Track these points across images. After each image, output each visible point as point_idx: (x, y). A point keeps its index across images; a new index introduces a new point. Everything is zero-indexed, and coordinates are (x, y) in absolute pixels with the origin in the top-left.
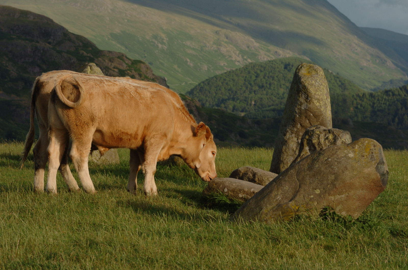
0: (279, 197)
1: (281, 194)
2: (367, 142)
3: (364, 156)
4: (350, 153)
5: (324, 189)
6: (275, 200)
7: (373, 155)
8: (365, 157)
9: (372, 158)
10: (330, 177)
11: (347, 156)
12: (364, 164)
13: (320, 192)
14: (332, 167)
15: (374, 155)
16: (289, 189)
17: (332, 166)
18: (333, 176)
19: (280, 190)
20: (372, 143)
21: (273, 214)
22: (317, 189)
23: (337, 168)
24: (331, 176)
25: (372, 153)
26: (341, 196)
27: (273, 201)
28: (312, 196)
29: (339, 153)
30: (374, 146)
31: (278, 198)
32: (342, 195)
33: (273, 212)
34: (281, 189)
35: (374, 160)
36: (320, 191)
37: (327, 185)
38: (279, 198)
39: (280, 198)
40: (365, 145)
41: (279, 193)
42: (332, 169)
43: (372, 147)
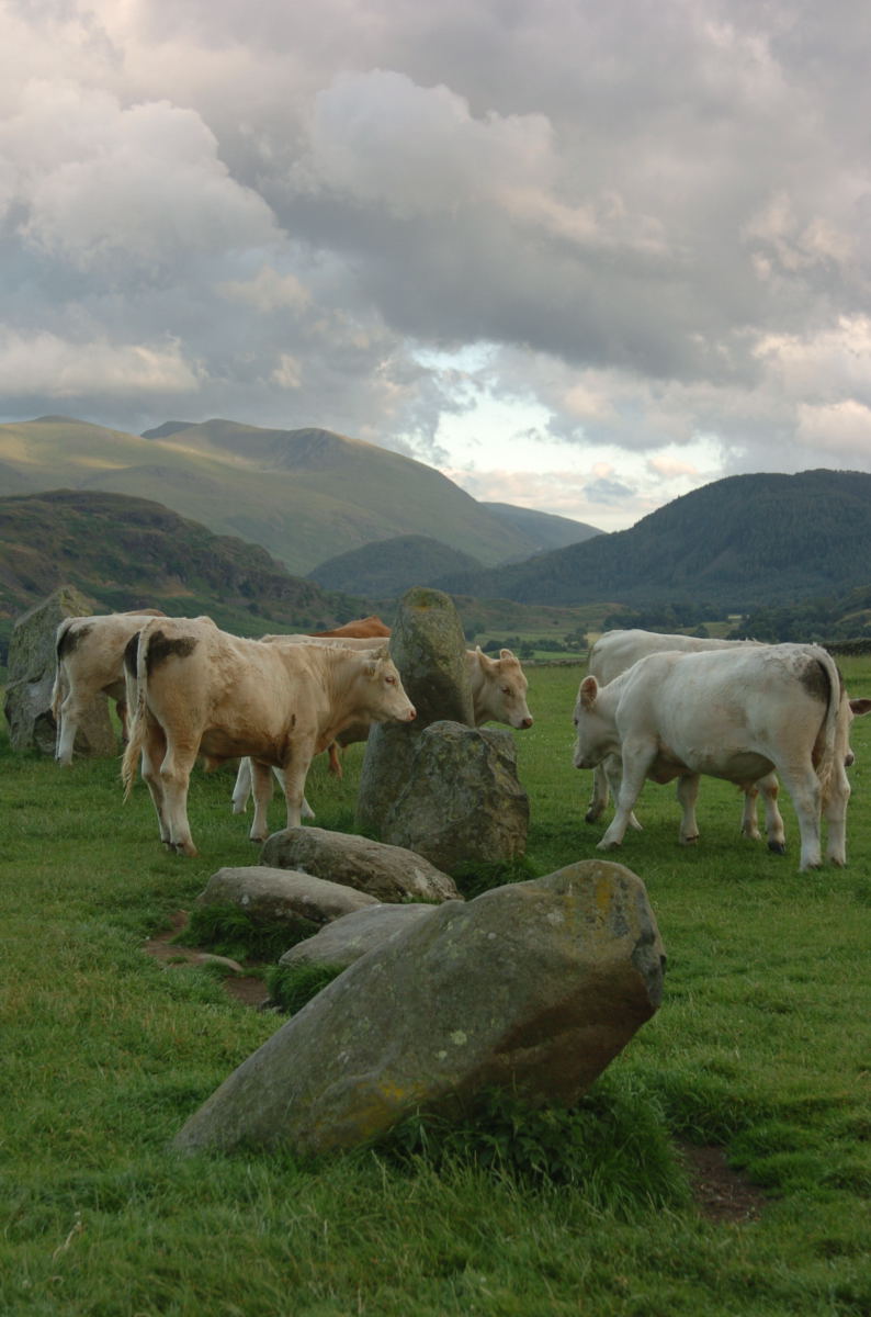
0: (343, 1053)
1: (349, 1042)
2: (600, 872)
3: (593, 921)
4: (551, 912)
5: (477, 1029)
6: (330, 1065)
7: (623, 918)
8: (598, 921)
9: (618, 924)
10: (495, 992)
11: (543, 919)
12: (595, 948)
13: (465, 1040)
14: (501, 959)
15: (624, 914)
16: (371, 1029)
17: (499, 955)
18: (505, 989)
19: (348, 1030)
20: (615, 875)
21: (325, 1113)
22: (458, 1029)
23: (514, 964)
24: (498, 990)
25: (619, 909)
26: (531, 1050)
27: (326, 1065)
28: (443, 1054)
29: (520, 912)
30: (624, 886)
31: (339, 1058)
32: (534, 1045)
33: (326, 1104)
34: (351, 1027)
35: (626, 933)
36: (468, 1037)
37: (488, 1020)
38: (345, 1057)
39: (347, 1058)
40: (595, 882)
41: (344, 1040)
42: (500, 965)
43: (619, 892)
